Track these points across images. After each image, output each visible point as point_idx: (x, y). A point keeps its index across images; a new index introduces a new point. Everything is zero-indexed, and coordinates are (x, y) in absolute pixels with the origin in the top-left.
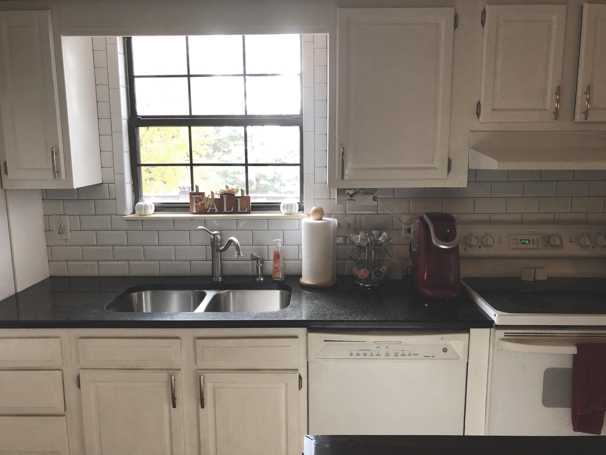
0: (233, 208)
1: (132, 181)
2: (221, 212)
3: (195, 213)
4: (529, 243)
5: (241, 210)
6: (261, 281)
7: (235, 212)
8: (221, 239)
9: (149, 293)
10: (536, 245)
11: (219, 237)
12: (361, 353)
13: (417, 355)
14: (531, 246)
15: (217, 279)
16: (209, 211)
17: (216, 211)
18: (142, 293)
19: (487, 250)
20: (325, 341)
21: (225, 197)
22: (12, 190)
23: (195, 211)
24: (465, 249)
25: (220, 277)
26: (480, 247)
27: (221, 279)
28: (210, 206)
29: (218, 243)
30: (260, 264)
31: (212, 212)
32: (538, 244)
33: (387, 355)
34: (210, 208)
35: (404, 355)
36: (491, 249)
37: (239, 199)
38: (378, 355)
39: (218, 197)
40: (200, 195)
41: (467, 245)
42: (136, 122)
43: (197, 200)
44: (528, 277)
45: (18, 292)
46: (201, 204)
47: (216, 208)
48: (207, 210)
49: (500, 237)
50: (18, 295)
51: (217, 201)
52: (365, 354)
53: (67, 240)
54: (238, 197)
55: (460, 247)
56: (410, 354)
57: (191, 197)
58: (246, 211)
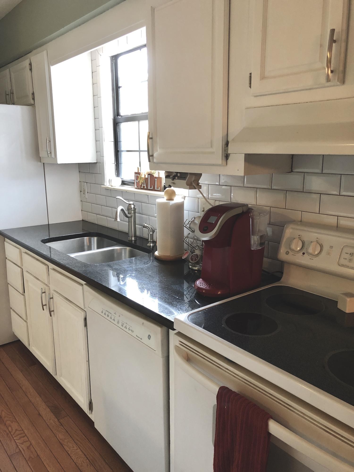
0: (159, 187)
1: (115, 161)
2: (147, 189)
3: (136, 188)
5: (157, 188)
6: (150, 246)
7: (154, 190)
8: (134, 208)
9: (95, 238)
11: (132, 206)
12: (107, 313)
13: (133, 332)
15: (130, 238)
16: (142, 187)
17: (145, 188)
18: (91, 239)
19: (310, 259)
21: (149, 177)
22: (49, 164)
23: (136, 187)
24: (287, 253)
25: (133, 237)
26: (304, 254)
27: (134, 239)
28: (142, 183)
29: (131, 211)
30: (150, 232)
31: (143, 189)
33: (118, 323)
34: (143, 185)
35: (126, 328)
36: (315, 259)
37: (156, 179)
38: (114, 320)
39: (147, 177)
40: (138, 174)
41: (290, 249)
42: (118, 121)
43: (137, 178)
44: (347, 308)
45: (49, 223)
46: (139, 181)
47: (145, 185)
48: (141, 186)
49: (331, 247)
50: (50, 225)
51: (146, 179)
52: (108, 316)
53: (86, 198)
54: (156, 178)
55: (283, 250)
56: (129, 329)
57: (135, 176)
58: (159, 189)
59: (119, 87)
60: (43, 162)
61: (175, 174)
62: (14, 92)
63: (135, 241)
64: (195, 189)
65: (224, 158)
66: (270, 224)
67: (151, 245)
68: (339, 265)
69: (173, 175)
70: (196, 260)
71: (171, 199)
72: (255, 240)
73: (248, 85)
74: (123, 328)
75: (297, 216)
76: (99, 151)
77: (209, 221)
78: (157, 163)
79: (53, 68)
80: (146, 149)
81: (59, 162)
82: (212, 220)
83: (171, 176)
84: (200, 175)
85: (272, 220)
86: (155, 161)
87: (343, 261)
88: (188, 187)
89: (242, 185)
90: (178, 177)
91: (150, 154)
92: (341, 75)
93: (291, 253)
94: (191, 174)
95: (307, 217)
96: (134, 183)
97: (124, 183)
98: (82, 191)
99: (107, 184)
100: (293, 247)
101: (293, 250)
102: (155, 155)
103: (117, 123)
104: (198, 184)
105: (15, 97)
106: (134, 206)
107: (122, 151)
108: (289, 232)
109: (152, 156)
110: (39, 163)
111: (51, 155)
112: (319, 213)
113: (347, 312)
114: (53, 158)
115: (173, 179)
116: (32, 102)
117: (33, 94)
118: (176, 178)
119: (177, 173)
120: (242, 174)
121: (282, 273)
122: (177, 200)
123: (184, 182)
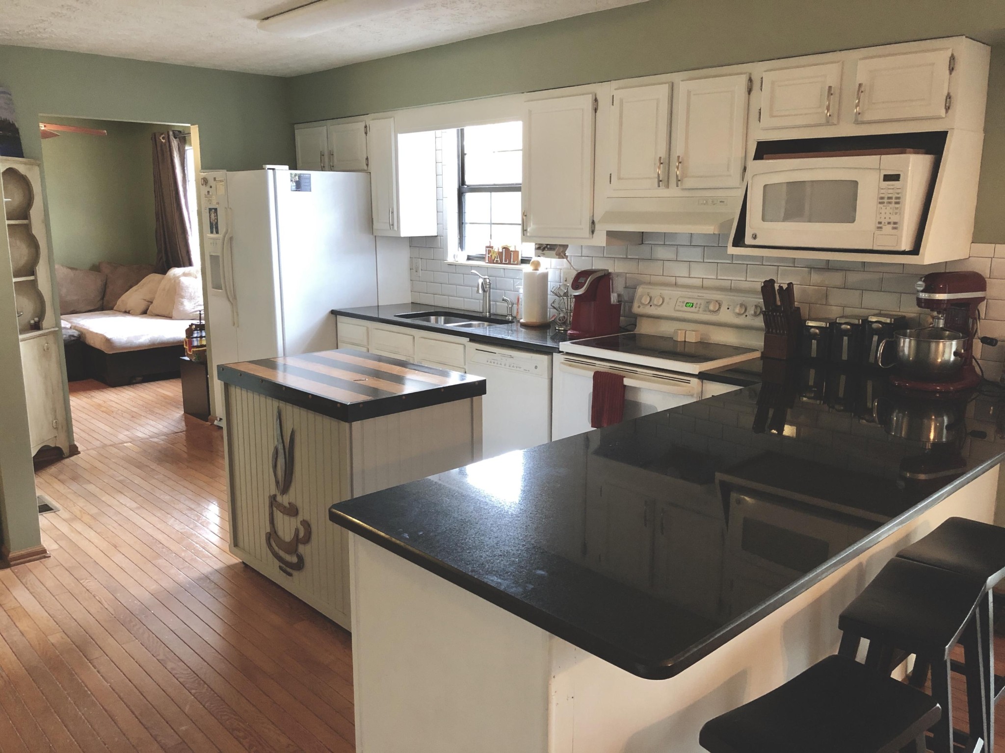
0: (508, 260)
1: (459, 235)
2: (501, 263)
3: (487, 263)
4: (692, 307)
5: (513, 262)
7: (509, 263)
8: (489, 282)
10: (697, 309)
11: (488, 281)
12: (493, 361)
13: (520, 368)
14: (693, 309)
15: (485, 314)
16: (495, 262)
17: (499, 262)
19: (656, 309)
20: (476, 349)
21: (504, 250)
23: (487, 261)
24: (639, 307)
25: (488, 312)
26: (651, 306)
27: (488, 315)
28: (495, 257)
29: (486, 285)
30: (509, 305)
31: (497, 263)
32: (700, 308)
33: (505, 365)
34: (496, 259)
35: (514, 367)
36: (659, 309)
37: (512, 253)
38: (501, 364)
39: (501, 250)
40: (489, 248)
41: (642, 303)
42: (464, 190)
43: (489, 252)
44: (679, 338)
45: (379, 305)
46: (491, 256)
47: (499, 259)
48: (494, 260)
49: (670, 299)
50: (379, 307)
51: (500, 254)
52: (494, 363)
53: (419, 277)
54: (511, 251)
55: (636, 305)
56: (517, 367)
57: (486, 250)
58: (516, 263)
59: (465, 154)
60: (375, 234)
61: (546, 246)
62: (335, 154)
63: (490, 316)
64: (563, 258)
65: (591, 233)
66: (626, 287)
67: (510, 318)
68: (675, 311)
69: (544, 246)
70: (563, 320)
71: (536, 269)
72: (614, 298)
73: (609, 182)
74: (511, 368)
75: (647, 278)
76: (440, 223)
77: (580, 281)
78: (530, 237)
79: (401, 137)
80: (520, 222)
81: (402, 235)
82: (581, 280)
83: (542, 248)
84: (567, 246)
85: (627, 285)
86: (528, 234)
87: (677, 308)
88: (558, 256)
89: (602, 256)
90: (548, 248)
91: (525, 229)
92: (666, 183)
93: (641, 307)
94: (560, 245)
95: (654, 279)
96: (484, 258)
97: (469, 258)
98: (413, 269)
99: (450, 259)
100: (643, 301)
101: (643, 304)
102: (528, 230)
103: (462, 193)
104: (565, 254)
105: (335, 160)
106: (490, 280)
107: (467, 223)
108: (640, 290)
109: (526, 230)
110: (371, 236)
111: (393, 228)
112: (663, 276)
113: (679, 340)
114: (395, 230)
115: (544, 249)
116: (365, 167)
117: (367, 159)
118: (546, 249)
119: (547, 245)
120: (605, 245)
121: (636, 325)
122: (541, 270)
123: (554, 253)
